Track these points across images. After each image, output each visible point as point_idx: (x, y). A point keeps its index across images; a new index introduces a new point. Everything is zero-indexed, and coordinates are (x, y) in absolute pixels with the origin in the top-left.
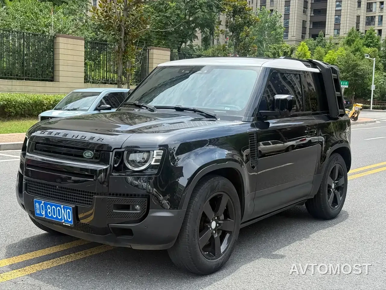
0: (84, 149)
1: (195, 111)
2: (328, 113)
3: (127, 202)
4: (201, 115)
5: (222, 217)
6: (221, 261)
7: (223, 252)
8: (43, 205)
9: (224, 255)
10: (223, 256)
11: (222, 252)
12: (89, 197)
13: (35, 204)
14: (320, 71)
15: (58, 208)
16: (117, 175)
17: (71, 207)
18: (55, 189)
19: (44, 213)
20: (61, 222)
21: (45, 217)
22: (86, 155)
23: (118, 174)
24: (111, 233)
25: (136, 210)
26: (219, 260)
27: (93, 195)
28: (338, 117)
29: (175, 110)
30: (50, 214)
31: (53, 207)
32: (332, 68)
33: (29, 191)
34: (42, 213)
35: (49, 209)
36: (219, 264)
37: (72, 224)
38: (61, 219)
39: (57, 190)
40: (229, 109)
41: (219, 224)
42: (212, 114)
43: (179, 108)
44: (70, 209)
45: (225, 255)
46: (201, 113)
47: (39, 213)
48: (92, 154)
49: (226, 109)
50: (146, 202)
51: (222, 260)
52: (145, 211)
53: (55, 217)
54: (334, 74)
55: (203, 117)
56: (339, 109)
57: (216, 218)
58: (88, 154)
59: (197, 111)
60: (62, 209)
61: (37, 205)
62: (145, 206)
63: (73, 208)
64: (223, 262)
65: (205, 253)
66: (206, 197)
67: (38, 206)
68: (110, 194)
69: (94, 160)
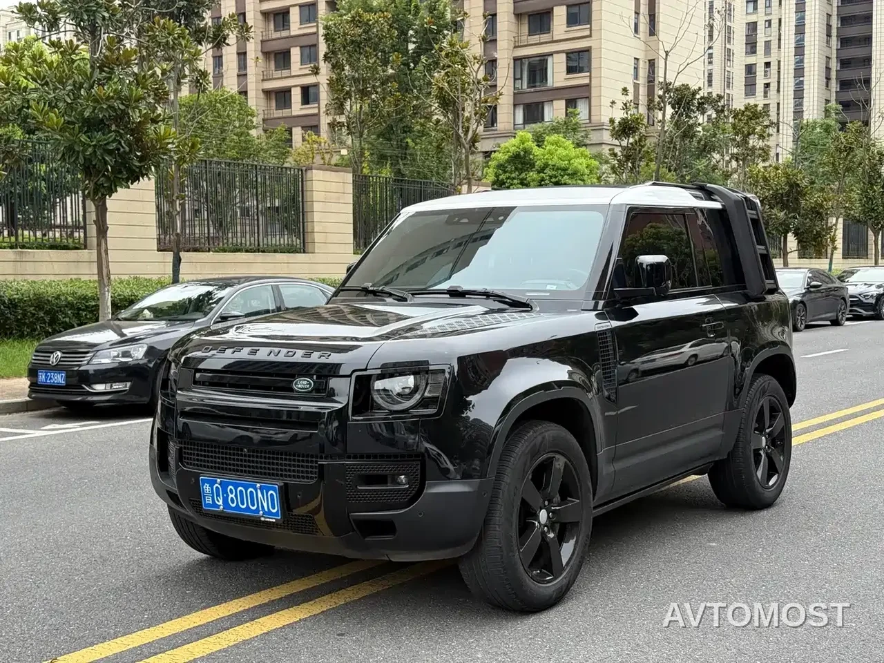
0: (293, 376)
1: (487, 295)
2: (745, 288)
3: (383, 471)
4: (500, 302)
5: (557, 498)
6: (565, 581)
7: (567, 564)
8: (220, 487)
9: (569, 568)
10: (567, 571)
11: (564, 564)
12: (310, 464)
13: (203, 486)
14: (722, 205)
15: (250, 489)
16: (361, 420)
17: (276, 486)
18: (242, 455)
19: (221, 503)
20: (256, 517)
21: (224, 508)
22: (299, 386)
23: (361, 418)
24: (353, 530)
25: (399, 484)
26: (561, 579)
27: (319, 460)
28: (765, 296)
29: (448, 296)
30: (233, 502)
31: (240, 488)
32: (746, 198)
33: (188, 463)
34: (217, 503)
35: (232, 493)
36: (562, 589)
37: (279, 518)
38: (257, 511)
39: (245, 456)
40: (554, 288)
41: (554, 512)
42: (523, 298)
43: (457, 291)
44: (274, 489)
45: (571, 568)
46: (500, 298)
47: (211, 502)
48: (310, 384)
49: (549, 287)
50: (419, 467)
51: (567, 579)
52: (417, 485)
53: (244, 507)
54: (752, 210)
55: (506, 306)
56: (767, 279)
57: (546, 503)
58: (302, 384)
59: (491, 296)
60: (259, 491)
61: (207, 488)
62: (417, 475)
63: (280, 488)
64: (569, 582)
65: (534, 572)
66: (524, 470)
67: (208, 490)
68: (349, 457)
69: (314, 395)
